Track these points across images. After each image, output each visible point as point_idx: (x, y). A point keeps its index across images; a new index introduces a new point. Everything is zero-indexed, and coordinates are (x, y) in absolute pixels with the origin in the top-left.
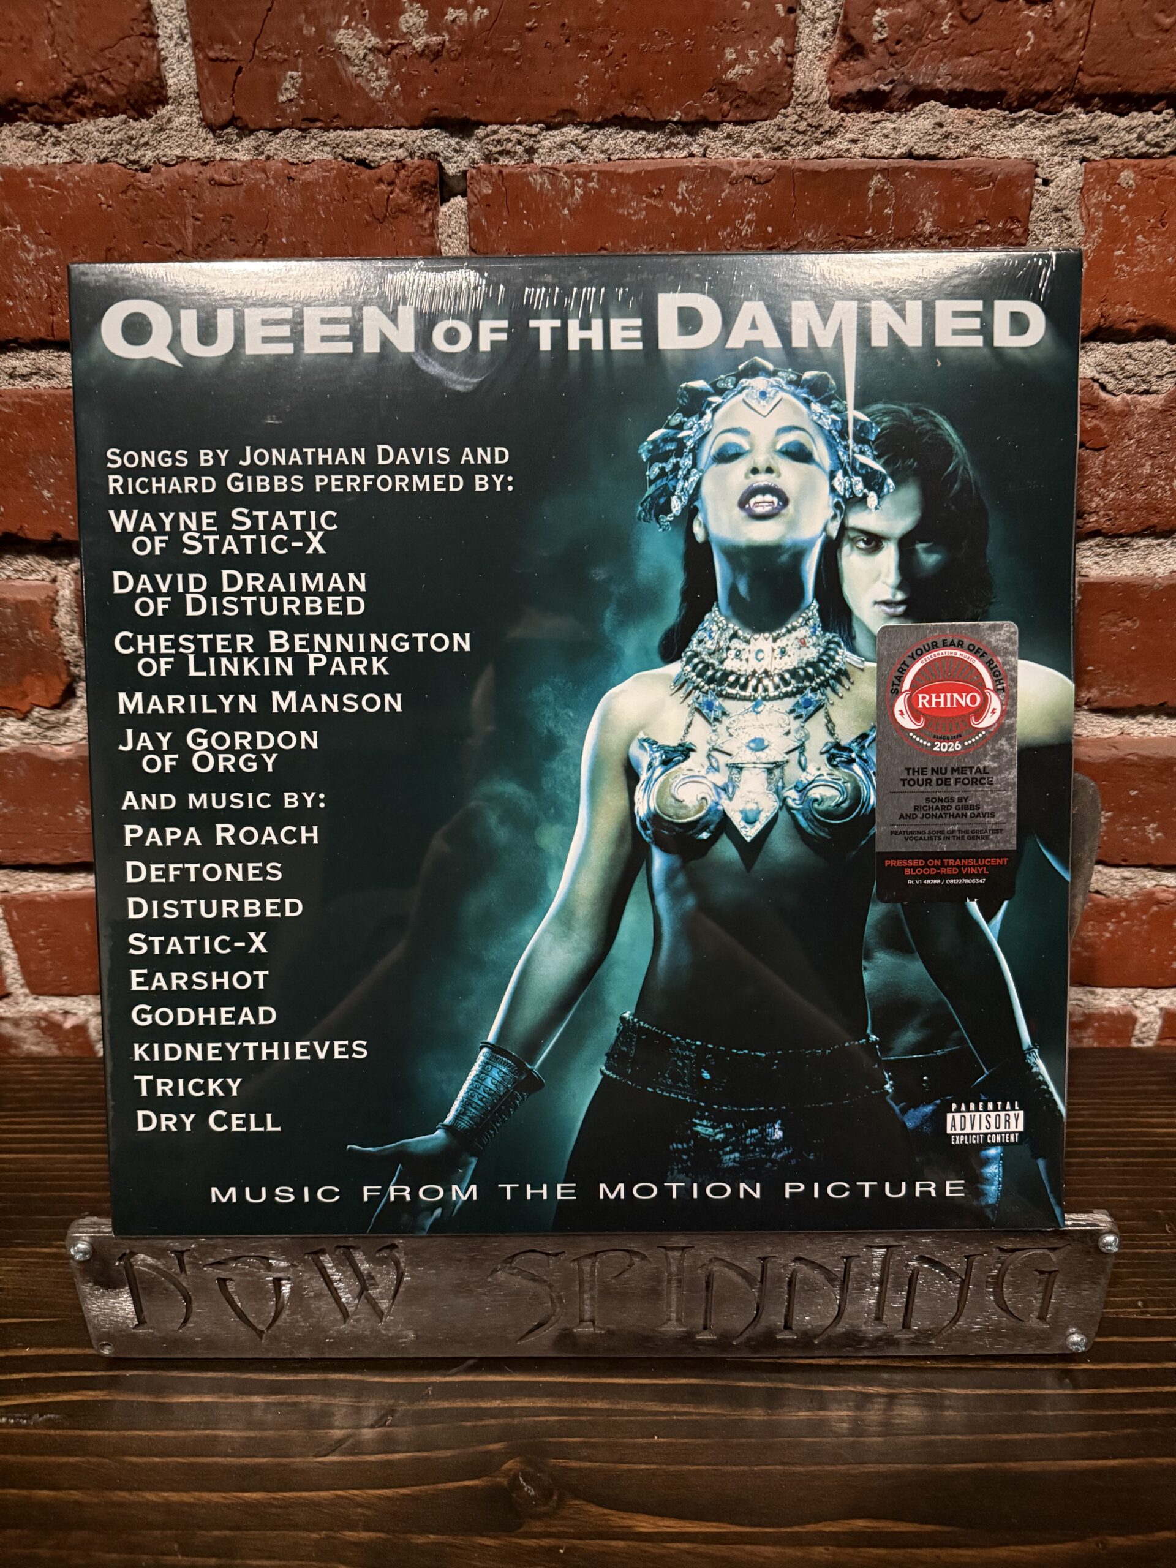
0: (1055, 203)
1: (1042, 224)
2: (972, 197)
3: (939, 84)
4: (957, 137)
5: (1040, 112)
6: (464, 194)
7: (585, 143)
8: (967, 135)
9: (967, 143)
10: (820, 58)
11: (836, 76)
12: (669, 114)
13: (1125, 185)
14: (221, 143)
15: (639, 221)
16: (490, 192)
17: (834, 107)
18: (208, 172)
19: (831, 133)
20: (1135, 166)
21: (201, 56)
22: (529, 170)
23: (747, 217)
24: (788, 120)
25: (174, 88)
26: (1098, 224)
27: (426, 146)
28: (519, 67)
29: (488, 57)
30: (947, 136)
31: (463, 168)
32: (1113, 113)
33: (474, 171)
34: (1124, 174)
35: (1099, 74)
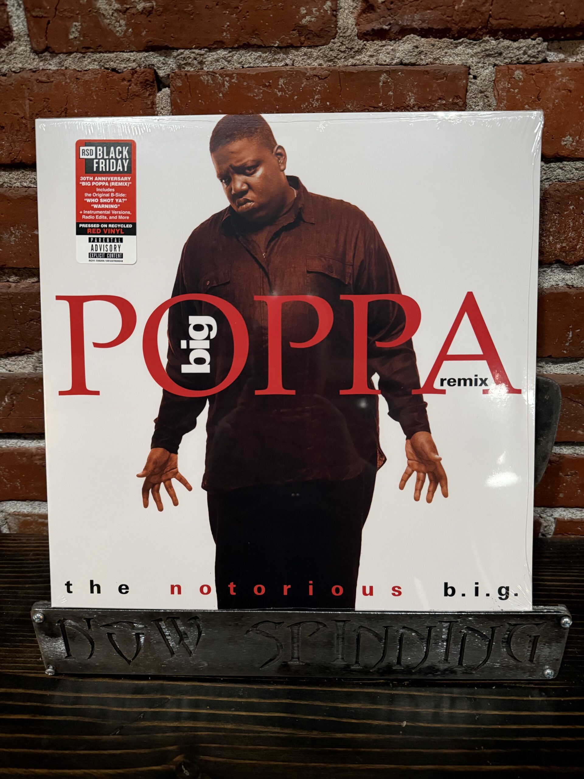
0: (480, 88)
1: (474, 100)
2: (435, 85)
3: (415, 25)
4: (426, 54)
5: (470, 39)
6: (169, 87)
7: (229, 58)
8: (432, 52)
9: (431, 56)
10: (352, 13)
11: (361, 21)
12: (273, 43)
13: (517, 79)
14: (41, 61)
15: (259, 99)
16: (181, 85)
17: (360, 38)
18: (36, 76)
19: (359, 52)
20: (522, 68)
21: (28, 15)
22: (201, 73)
23: (316, 97)
24: (335, 45)
25: (16, 32)
26: (504, 99)
27: (147, 61)
28: (193, 19)
29: (176, 14)
30: (421, 53)
31: (167, 73)
32: (510, 40)
33: (173, 74)
34: (517, 72)
35: (500, 19)
